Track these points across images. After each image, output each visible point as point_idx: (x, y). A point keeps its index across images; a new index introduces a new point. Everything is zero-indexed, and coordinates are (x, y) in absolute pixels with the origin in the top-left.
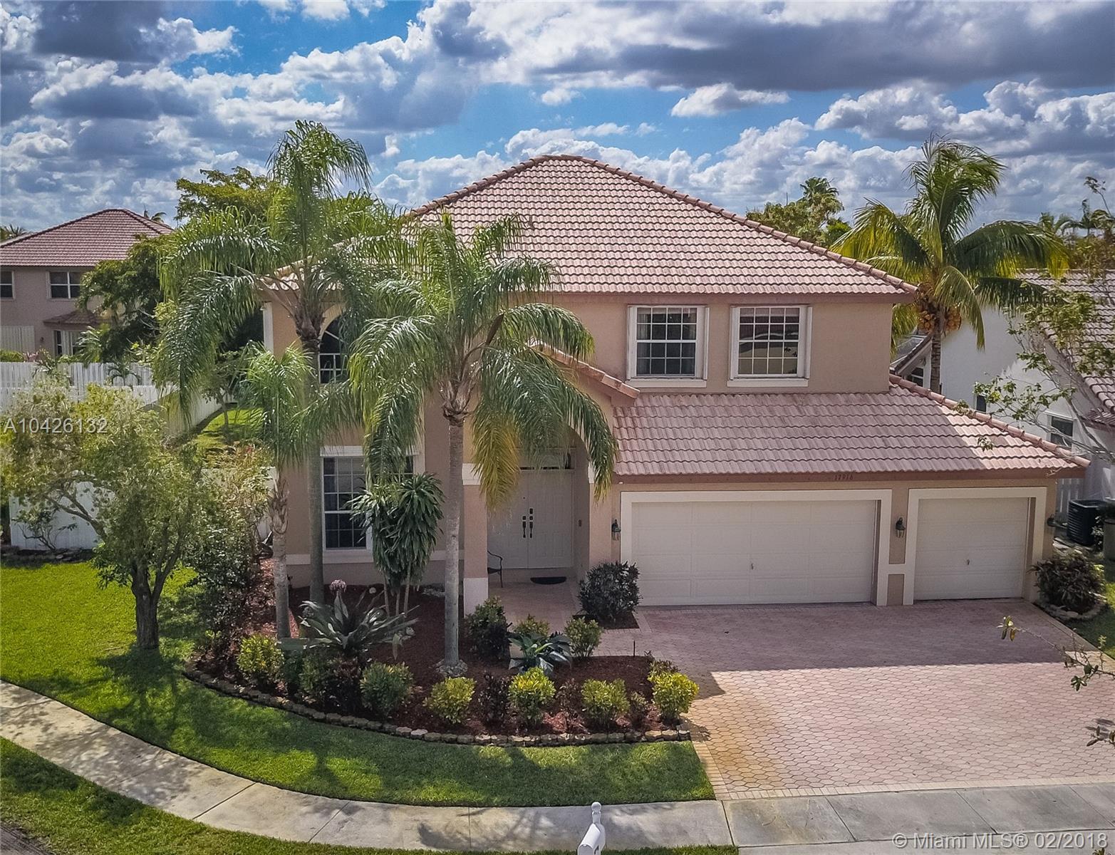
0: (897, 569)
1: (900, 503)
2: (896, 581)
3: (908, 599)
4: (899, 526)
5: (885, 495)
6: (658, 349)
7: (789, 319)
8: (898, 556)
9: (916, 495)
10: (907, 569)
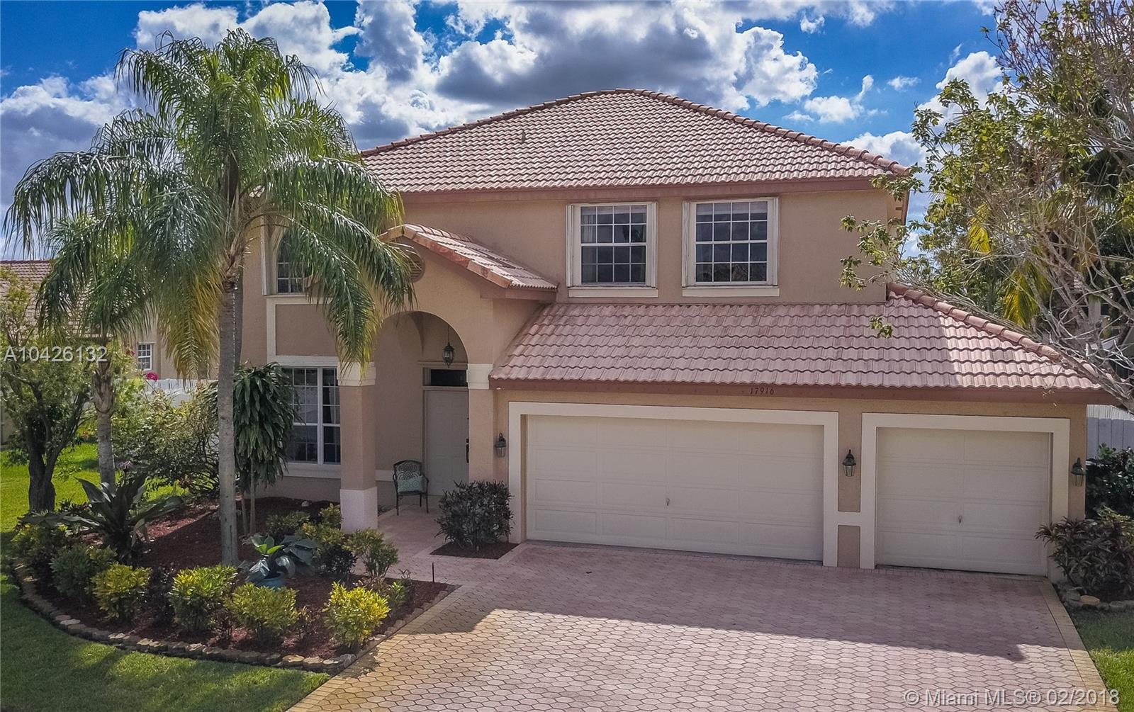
0: (849, 519)
1: (849, 430)
2: (849, 535)
3: (867, 559)
4: (850, 461)
5: (829, 420)
6: (605, 254)
7: (754, 216)
8: (849, 502)
9: (871, 422)
10: (864, 519)
